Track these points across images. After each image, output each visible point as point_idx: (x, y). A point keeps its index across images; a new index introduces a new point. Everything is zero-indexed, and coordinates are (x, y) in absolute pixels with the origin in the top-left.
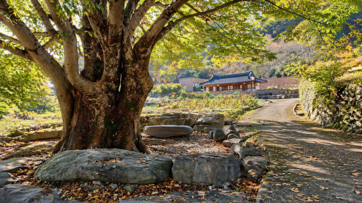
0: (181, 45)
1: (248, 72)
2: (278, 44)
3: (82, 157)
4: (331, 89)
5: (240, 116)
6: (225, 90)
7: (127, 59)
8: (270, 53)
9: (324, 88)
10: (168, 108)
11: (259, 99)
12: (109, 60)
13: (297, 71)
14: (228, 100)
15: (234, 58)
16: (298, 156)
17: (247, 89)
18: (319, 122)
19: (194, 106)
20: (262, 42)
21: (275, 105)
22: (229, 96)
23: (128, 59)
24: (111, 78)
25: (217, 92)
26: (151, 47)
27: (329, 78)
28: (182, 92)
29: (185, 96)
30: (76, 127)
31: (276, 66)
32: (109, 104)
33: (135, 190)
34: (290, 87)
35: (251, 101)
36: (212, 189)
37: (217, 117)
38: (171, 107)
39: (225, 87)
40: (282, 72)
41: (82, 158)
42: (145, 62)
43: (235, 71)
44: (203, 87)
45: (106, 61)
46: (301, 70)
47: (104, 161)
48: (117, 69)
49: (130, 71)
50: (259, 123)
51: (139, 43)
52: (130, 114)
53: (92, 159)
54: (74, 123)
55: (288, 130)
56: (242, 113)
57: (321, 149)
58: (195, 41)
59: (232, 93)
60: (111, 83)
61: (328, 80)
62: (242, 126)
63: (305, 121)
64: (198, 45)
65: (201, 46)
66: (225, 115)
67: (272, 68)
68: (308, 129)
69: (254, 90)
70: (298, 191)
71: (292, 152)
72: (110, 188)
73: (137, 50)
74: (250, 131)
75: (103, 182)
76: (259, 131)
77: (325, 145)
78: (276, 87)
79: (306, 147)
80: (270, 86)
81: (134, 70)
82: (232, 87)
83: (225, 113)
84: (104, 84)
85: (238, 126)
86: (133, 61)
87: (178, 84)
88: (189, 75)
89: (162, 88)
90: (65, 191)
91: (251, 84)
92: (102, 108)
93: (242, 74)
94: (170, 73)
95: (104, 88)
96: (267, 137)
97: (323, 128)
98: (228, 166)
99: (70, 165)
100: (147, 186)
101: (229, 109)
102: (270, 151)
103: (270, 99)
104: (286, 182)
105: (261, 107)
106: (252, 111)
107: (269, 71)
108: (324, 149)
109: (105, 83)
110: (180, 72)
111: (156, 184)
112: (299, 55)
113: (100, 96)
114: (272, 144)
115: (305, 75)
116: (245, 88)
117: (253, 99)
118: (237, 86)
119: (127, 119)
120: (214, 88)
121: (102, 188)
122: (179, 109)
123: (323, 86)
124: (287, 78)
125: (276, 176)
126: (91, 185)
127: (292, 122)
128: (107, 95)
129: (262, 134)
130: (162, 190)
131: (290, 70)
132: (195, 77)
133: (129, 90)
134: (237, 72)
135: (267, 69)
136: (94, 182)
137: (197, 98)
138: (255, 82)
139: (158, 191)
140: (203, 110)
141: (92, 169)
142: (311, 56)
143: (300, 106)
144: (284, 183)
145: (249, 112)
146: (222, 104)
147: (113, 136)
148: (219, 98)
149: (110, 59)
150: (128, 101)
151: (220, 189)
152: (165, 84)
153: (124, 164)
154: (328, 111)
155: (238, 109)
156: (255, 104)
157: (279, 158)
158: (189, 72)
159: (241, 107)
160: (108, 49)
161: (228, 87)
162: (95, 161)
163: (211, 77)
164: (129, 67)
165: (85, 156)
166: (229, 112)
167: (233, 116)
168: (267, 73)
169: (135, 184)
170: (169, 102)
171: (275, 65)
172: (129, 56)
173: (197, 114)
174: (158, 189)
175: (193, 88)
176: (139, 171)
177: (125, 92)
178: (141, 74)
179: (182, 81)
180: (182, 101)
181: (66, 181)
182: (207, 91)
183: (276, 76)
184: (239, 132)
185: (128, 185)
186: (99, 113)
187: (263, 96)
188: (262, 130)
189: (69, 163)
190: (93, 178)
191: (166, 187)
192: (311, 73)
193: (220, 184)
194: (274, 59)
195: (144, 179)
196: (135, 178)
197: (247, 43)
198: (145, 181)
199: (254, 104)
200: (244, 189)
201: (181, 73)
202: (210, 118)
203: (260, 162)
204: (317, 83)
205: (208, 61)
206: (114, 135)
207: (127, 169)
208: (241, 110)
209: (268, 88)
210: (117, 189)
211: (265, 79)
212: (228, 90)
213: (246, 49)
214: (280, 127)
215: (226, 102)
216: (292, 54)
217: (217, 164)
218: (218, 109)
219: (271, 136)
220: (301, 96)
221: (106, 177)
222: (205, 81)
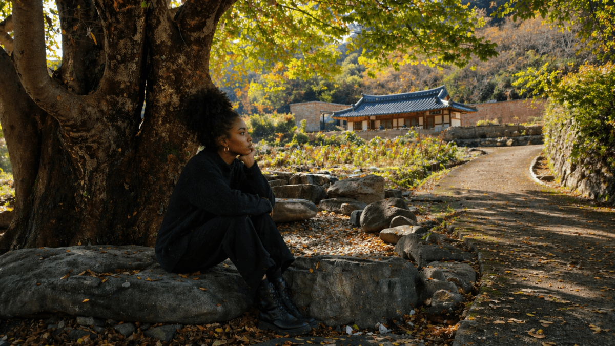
0: (294, 27)
1: (436, 90)
2: (500, 29)
3: (55, 263)
4: (610, 122)
5: (418, 181)
6: (388, 127)
7: (158, 42)
8: (483, 42)
9: (597, 121)
10: (267, 164)
11: (458, 146)
12: (117, 44)
13: (541, 85)
14: (394, 148)
15: (407, 56)
16: (542, 262)
17: (433, 125)
18: (586, 194)
19: (322, 160)
20: (466, 23)
21: (491, 159)
22: (396, 140)
23: (162, 42)
24: (122, 86)
25: (371, 132)
26: (213, 16)
27: (608, 101)
28: (297, 131)
29: (302, 140)
30: (44, 198)
31: (496, 77)
32: (118, 146)
33: (174, 337)
34: (525, 121)
35: (443, 150)
36: (353, 332)
37: (369, 181)
38: (273, 162)
39: (387, 120)
40: (508, 90)
41: (53, 265)
42: (199, 51)
43: (409, 87)
44: (342, 122)
45: (110, 46)
46: (549, 82)
47: (105, 272)
48: (134, 65)
49: (165, 69)
50: (459, 196)
51: (186, 7)
52: (166, 167)
53: (77, 267)
54: (41, 188)
55: (519, 210)
56: (422, 175)
57: (590, 248)
58: (323, 18)
59: (402, 134)
60: (123, 96)
61: (603, 105)
62: (422, 201)
63: (556, 191)
64: (329, 28)
65: (337, 28)
66: (385, 178)
67: (486, 81)
68: (560, 207)
69: (448, 129)
70: (544, 336)
71: (527, 254)
72: (117, 332)
73: (183, 22)
74: (439, 211)
75: (100, 320)
76: (459, 210)
77: (599, 240)
78: (495, 122)
79: (557, 243)
80: (482, 119)
81: (175, 67)
82: (401, 122)
83: (386, 176)
84: (107, 101)
85: (413, 201)
86: (171, 46)
87: (289, 116)
88: (311, 96)
89: (254, 123)
90: (14, 340)
91: (443, 115)
92: (101, 154)
93: (423, 93)
94: (270, 88)
95: (105, 108)
96: (474, 223)
97: (594, 206)
98: (390, 282)
99: (25, 280)
100: (201, 328)
101: (396, 168)
102: (481, 251)
103: (482, 146)
104: (516, 316)
105: (462, 163)
106: (445, 170)
107: (481, 88)
108: (596, 249)
109: (108, 97)
110: (292, 90)
111: (223, 323)
112: (544, 54)
113: (96, 126)
114: (485, 237)
115: (557, 93)
116: (429, 124)
117: (447, 146)
118: (411, 119)
119: (158, 179)
120: (365, 125)
121: (98, 333)
122: (289, 167)
123: (594, 118)
124: (519, 103)
125: (494, 303)
126: (72, 326)
127: (528, 193)
128: (113, 126)
129: (463, 216)
130: (236, 336)
131: (526, 82)
132: (323, 100)
133: (163, 113)
134: (413, 91)
135: (476, 83)
136: (80, 320)
137: (329, 144)
138: (451, 110)
139: (229, 338)
140: (341, 168)
141: (75, 290)
142: (569, 55)
143: (545, 162)
144: (512, 319)
145: (437, 174)
146: (380, 157)
147: (129, 217)
148: (374, 143)
149: (118, 41)
150: (161, 137)
151: (370, 334)
152: (260, 115)
153: (149, 279)
154: (603, 170)
155: (415, 168)
156: (451, 157)
157: (502, 266)
158: (311, 89)
159: (420, 162)
160: (114, 20)
161: (395, 121)
162: (84, 272)
163: (358, 99)
164: (163, 61)
165: (60, 261)
166: (394, 174)
167: (403, 181)
168: (476, 92)
169: (175, 323)
170: (269, 152)
171: (493, 74)
172: (163, 35)
173: (327, 176)
174: (227, 334)
175: (321, 122)
176: (184, 293)
177: (154, 118)
178: (189, 77)
179: (297, 108)
180: (297, 151)
181: (17, 318)
182: (350, 130)
183: (495, 98)
184: (417, 212)
185: (158, 326)
186: (95, 166)
187: (467, 141)
188: (463, 210)
189: (24, 277)
190: (77, 309)
191: (247, 328)
192: (569, 90)
193: (370, 322)
194: (491, 56)
195: (194, 311)
196: (174, 310)
197: (434, 23)
198: (198, 316)
199: (447, 156)
200: (423, 333)
201: (294, 92)
202: (354, 185)
203: (458, 274)
204: (582, 110)
205: (352, 66)
206: (131, 215)
207: (155, 288)
208: (421, 169)
209: (479, 123)
210: (131, 334)
211: (470, 105)
212: (392, 127)
213: (432, 36)
214: (501, 203)
215: (388, 153)
216: (530, 51)
217: (365, 277)
218: (371, 167)
219: (483, 221)
220: (546, 140)
221: (107, 307)
222: (346, 108)
